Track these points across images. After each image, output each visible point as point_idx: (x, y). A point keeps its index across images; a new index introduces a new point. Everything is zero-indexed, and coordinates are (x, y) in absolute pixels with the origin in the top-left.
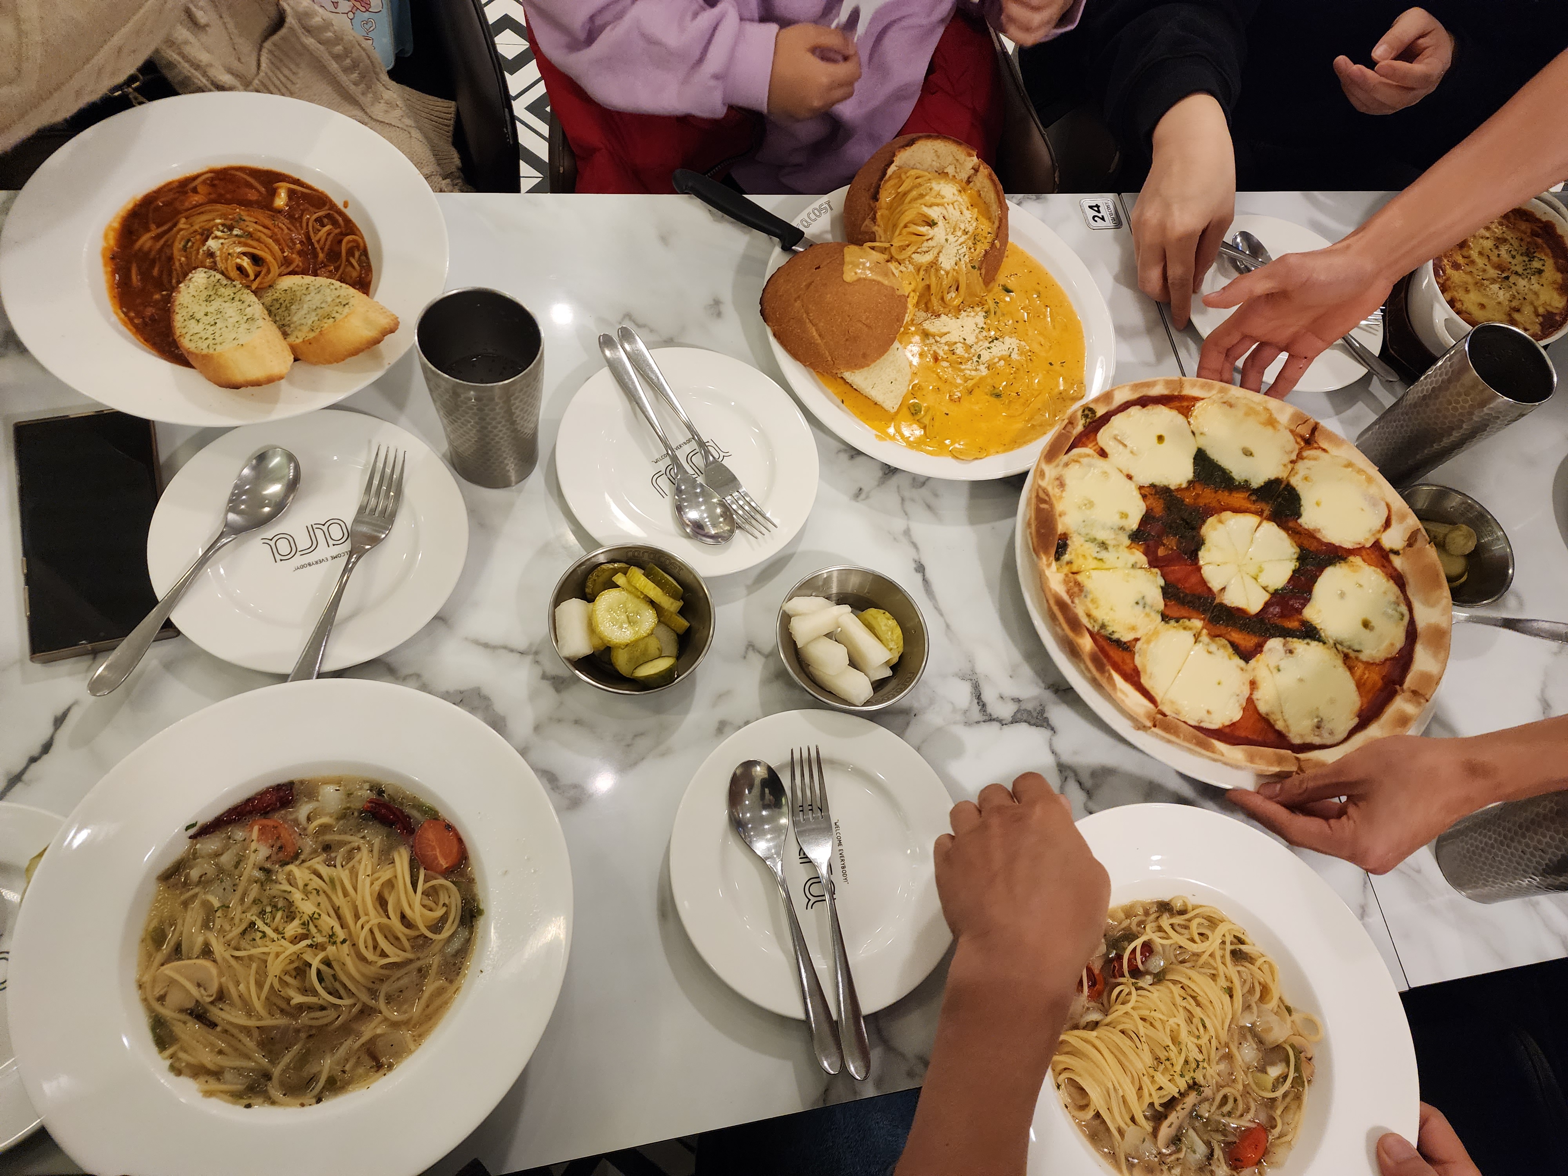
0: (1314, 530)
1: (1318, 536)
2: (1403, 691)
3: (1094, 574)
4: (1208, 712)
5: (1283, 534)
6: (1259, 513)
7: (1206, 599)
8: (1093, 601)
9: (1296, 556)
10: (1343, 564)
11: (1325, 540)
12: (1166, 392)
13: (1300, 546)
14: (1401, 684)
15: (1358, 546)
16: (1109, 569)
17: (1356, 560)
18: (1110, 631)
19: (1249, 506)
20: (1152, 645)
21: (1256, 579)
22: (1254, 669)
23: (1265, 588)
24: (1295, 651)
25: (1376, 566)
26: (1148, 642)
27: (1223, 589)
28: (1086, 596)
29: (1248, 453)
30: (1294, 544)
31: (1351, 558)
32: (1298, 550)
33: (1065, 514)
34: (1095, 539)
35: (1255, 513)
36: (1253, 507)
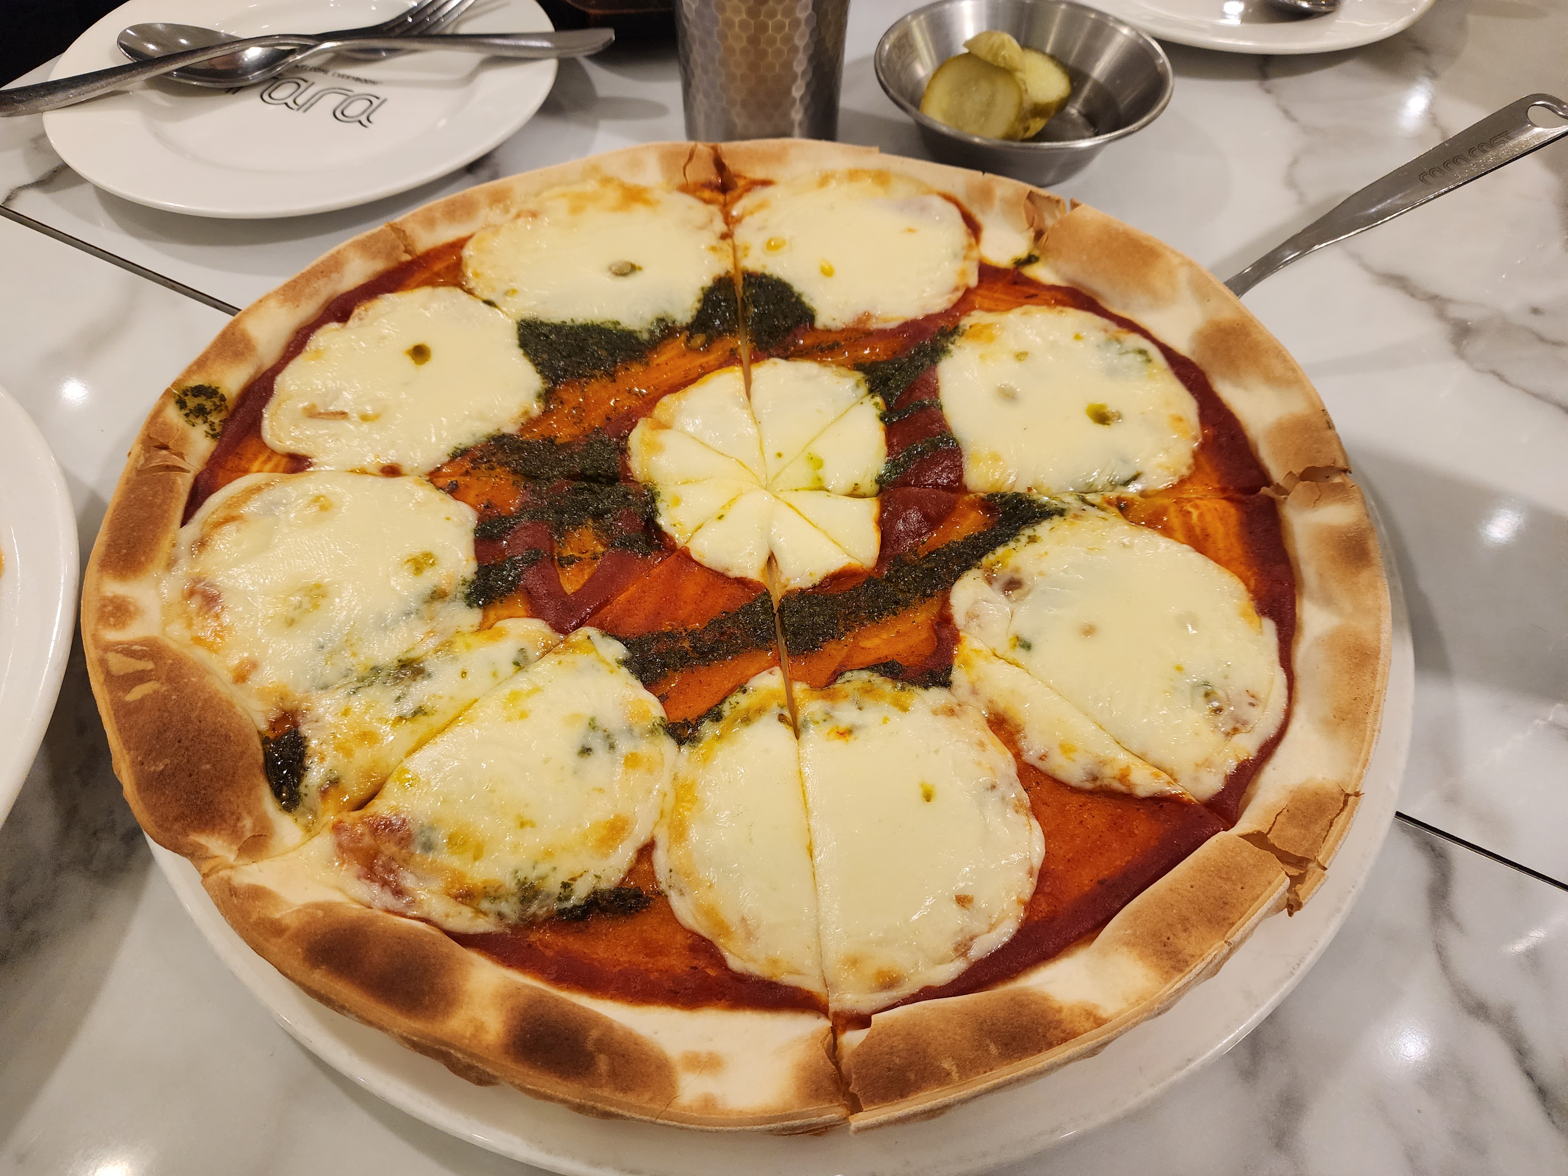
0: (860, 321)
1: (874, 325)
2: (1282, 490)
3: (419, 764)
4: (963, 901)
5: (807, 367)
6: (731, 359)
7: (748, 611)
8: (457, 842)
9: (864, 389)
10: (960, 341)
11: (893, 325)
12: (378, 266)
13: (858, 366)
14: (1265, 478)
15: (959, 294)
16: (454, 721)
17: (976, 318)
18: (556, 889)
19: (703, 360)
20: (694, 834)
21: (822, 489)
22: (974, 692)
23: (855, 493)
24: (1023, 575)
25: (1021, 305)
26: (679, 832)
27: (771, 559)
28: (428, 847)
29: (627, 270)
30: (843, 370)
31: (966, 322)
32: (859, 375)
33: (254, 665)
34: (376, 670)
35: (723, 364)
36: (711, 358)
